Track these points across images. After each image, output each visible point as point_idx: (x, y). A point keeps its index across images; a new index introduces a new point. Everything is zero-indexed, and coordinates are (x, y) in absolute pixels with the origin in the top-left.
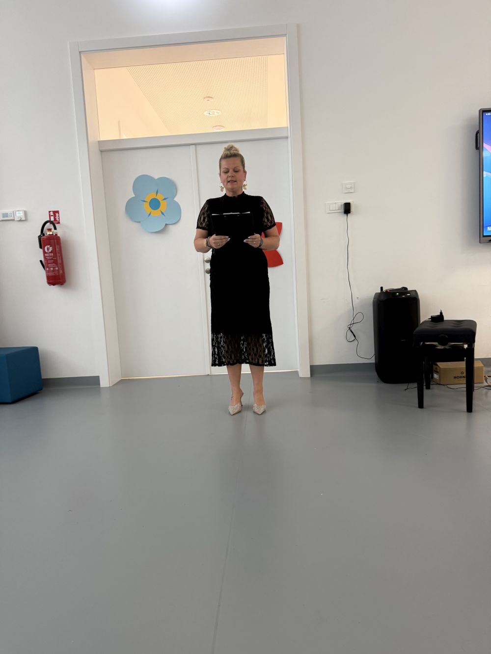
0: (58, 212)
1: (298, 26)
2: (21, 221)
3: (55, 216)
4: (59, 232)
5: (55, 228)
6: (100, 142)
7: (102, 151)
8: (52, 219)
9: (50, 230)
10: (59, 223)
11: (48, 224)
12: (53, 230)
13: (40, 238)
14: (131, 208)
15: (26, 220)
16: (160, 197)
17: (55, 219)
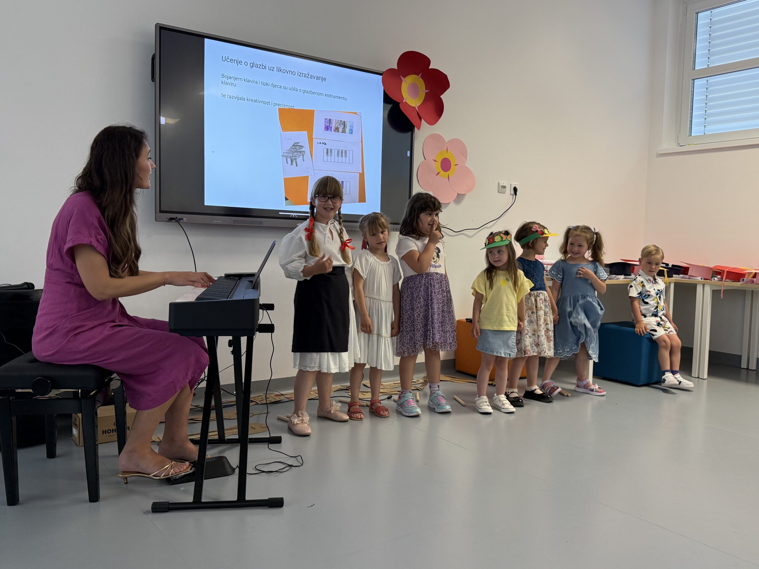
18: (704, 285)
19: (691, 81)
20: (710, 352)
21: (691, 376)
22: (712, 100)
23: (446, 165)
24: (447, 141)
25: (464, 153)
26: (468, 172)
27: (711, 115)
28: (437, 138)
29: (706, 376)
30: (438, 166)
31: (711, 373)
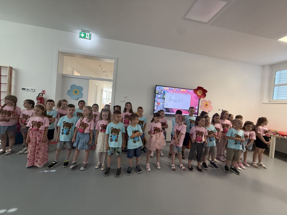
0: (45, 91)
1: (118, 58)
2: (32, 91)
3: (44, 92)
4: (44, 96)
5: (43, 95)
6: (62, 74)
7: (63, 76)
8: (43, 92)
9: (41, 96)
10: (45, 94)
11: (41, 94)
12: (42, 96)
13: (37, 97)
14: (69, 92)
15: (34, 91)
16: (78, 91)
17: (44, 93)
18: (273, 136)
19: (273, 87)
20: (275, 151)
21: (269, 156)
22: (279, 91)
23: (206, 105)
24: (207, 100)
25: (211, 103)
26: (211, 106)
27: (279, 95)
28: (205, 100)
29: (273, 157)
30: (205, 105)
31: (275, 157)
